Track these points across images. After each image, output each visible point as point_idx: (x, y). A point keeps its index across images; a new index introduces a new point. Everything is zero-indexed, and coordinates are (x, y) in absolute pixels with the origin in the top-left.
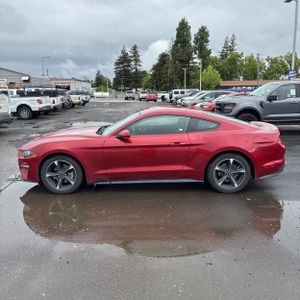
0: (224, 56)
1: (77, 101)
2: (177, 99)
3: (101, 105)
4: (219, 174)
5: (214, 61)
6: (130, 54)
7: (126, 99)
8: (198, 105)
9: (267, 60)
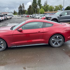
0: (45, 6)
1: (9, 18)
2: (34, 16)
3: (15, 19)
4: (53, 41)
5: (42, 7)
6: (22, 6)
7: (22, 17)
8: (40, 18)
9: (55, 7)
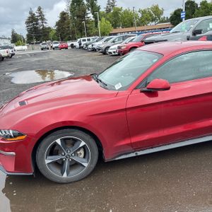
0: (108, 11)
1: (6, 54)
6: (37, 15)
7: (42, 49)
9: (139, 12)
